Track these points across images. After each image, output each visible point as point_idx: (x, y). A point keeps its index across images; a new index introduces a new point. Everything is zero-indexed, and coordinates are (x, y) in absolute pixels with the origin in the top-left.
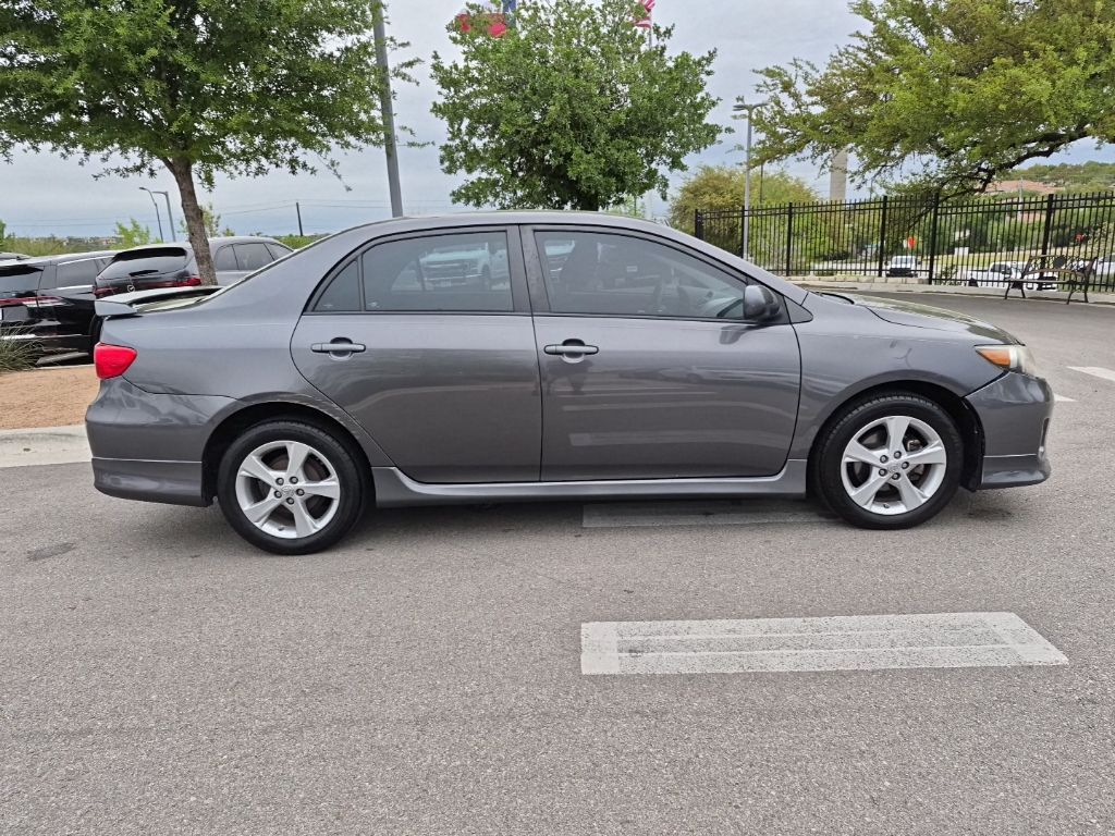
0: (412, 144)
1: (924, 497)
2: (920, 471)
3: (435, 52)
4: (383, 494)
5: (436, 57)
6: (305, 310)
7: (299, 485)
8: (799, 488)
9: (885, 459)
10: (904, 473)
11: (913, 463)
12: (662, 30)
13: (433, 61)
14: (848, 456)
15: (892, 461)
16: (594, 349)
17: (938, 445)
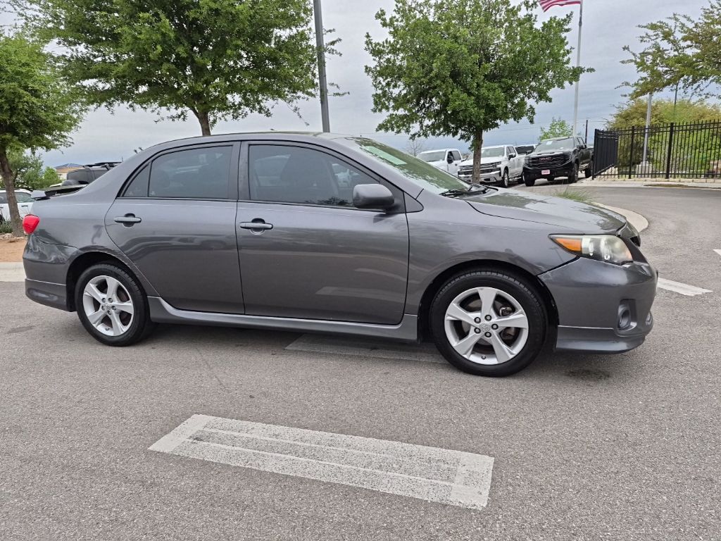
0: (338, 94)
1: (512, 354)
2: (512, 332)
3: (368, 33)
4: (154, 314)
5: (368, 36)
6: (118, 195)
7: (113, 303)
8: (412, 336)
9: (477, 320)
10: (494, 332)
11: (502, 326)
12: (530, 3)
13: (366, 39)
14: (449, 315)
15: (484, 322)
16: (270, 226)
17: (522, 313)
